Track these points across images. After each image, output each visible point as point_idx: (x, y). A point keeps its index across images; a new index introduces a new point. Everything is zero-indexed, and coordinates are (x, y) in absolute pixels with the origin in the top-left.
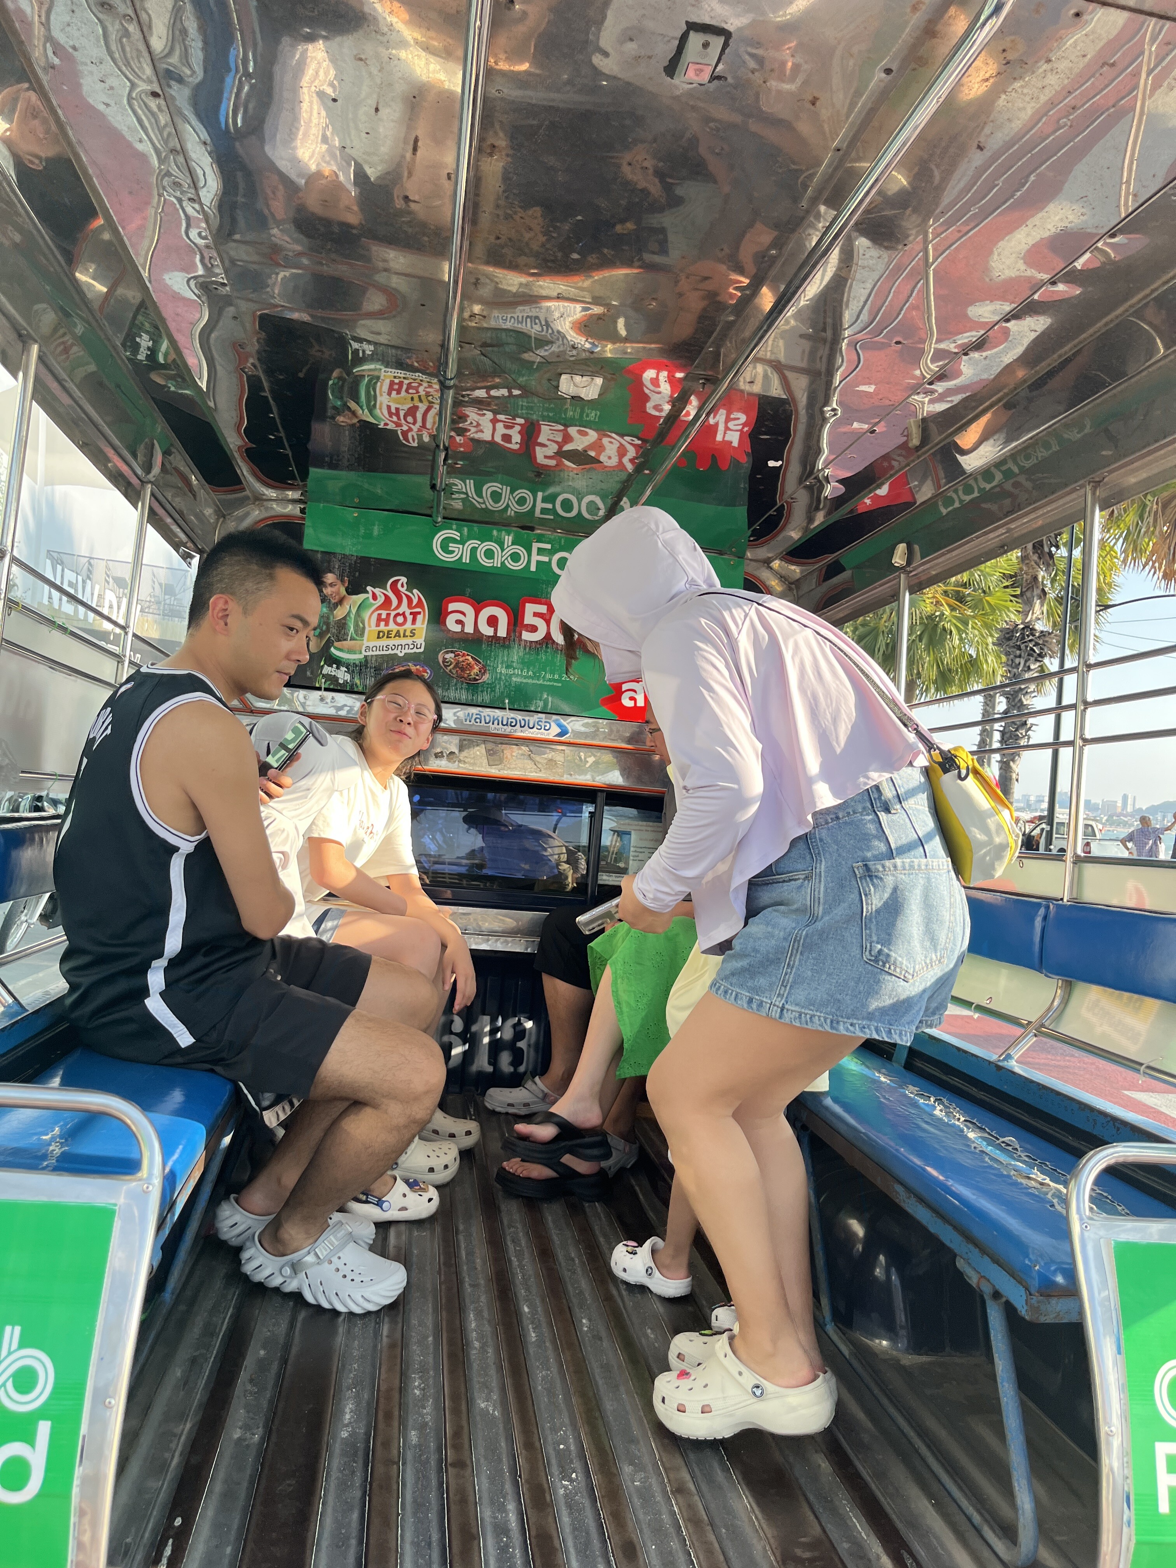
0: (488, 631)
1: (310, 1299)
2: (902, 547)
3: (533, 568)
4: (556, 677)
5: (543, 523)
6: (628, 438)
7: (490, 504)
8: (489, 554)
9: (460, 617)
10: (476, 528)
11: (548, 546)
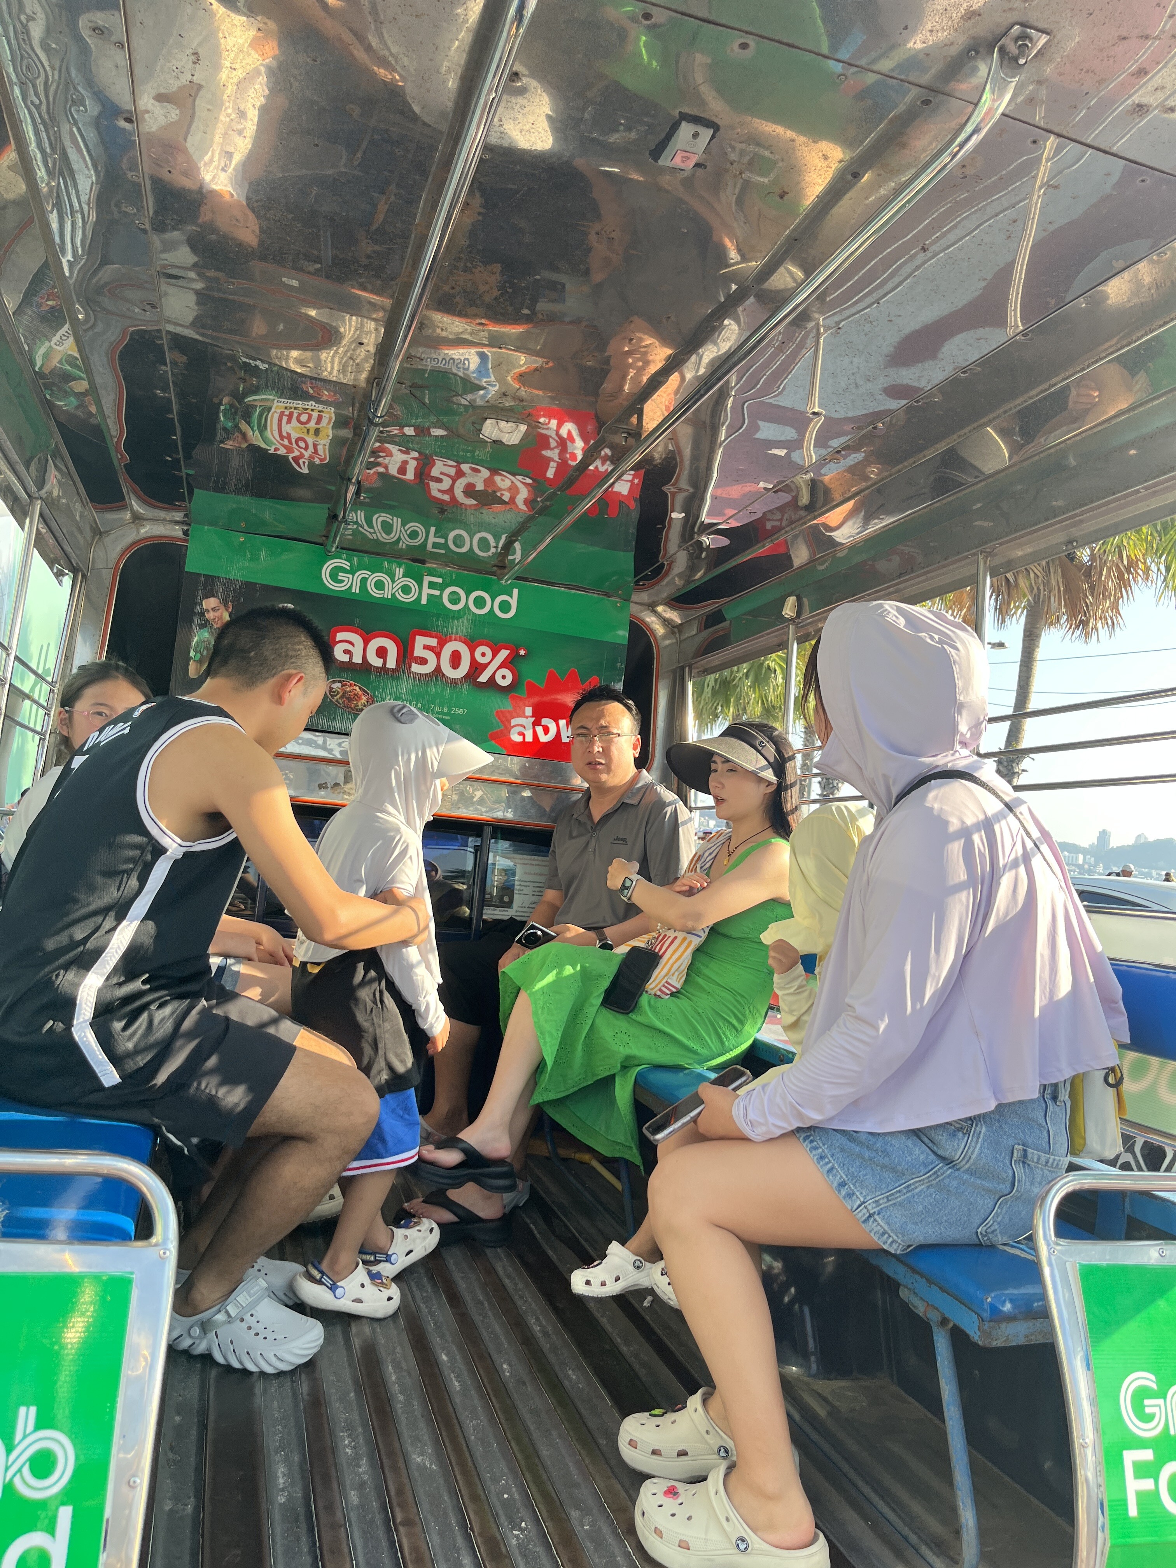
0: (377, 662)
1: (220, 1359)
2: (792, 600)
3: (424, 601)
4: (446, 710)
5: (435, 557)
6: (520, 478)
7: (384, 537)
8: (379, 585)
9: (348, 647)
10: (366, 558)
11: (440, 580)
